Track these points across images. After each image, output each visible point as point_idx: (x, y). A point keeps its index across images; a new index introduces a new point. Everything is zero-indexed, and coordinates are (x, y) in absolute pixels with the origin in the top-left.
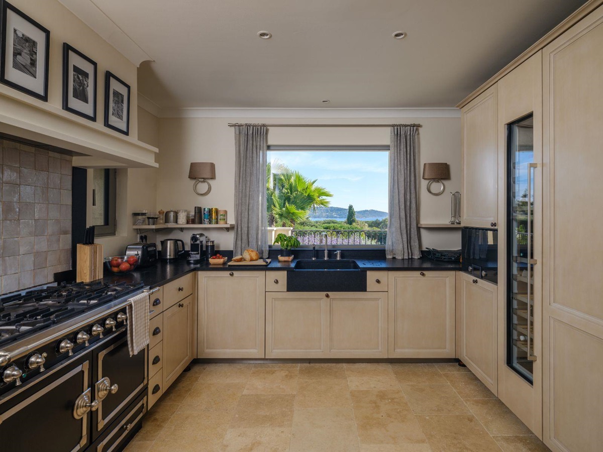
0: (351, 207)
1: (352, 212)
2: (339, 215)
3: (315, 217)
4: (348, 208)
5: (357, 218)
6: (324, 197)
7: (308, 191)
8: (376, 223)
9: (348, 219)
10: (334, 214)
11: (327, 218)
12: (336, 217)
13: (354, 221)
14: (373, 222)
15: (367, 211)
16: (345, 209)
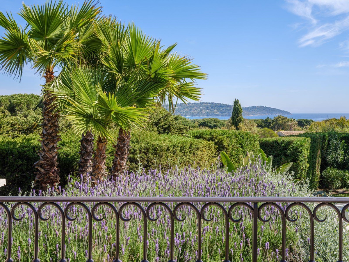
0: (236, 102)
1: (238, 109)
2: (221, 112)
3: (193, 115)
4: (232, 104)
5: (244, 116)
6: (188, 80)
7: (155, 67)
8: (267, 122)
9: (233, 118)
10: (216, 112)
11: (208, 115)
12: (217, 115)
13: (240, 121)
14: (263, 121)
15: (255, 107)
16: (229, 106)
